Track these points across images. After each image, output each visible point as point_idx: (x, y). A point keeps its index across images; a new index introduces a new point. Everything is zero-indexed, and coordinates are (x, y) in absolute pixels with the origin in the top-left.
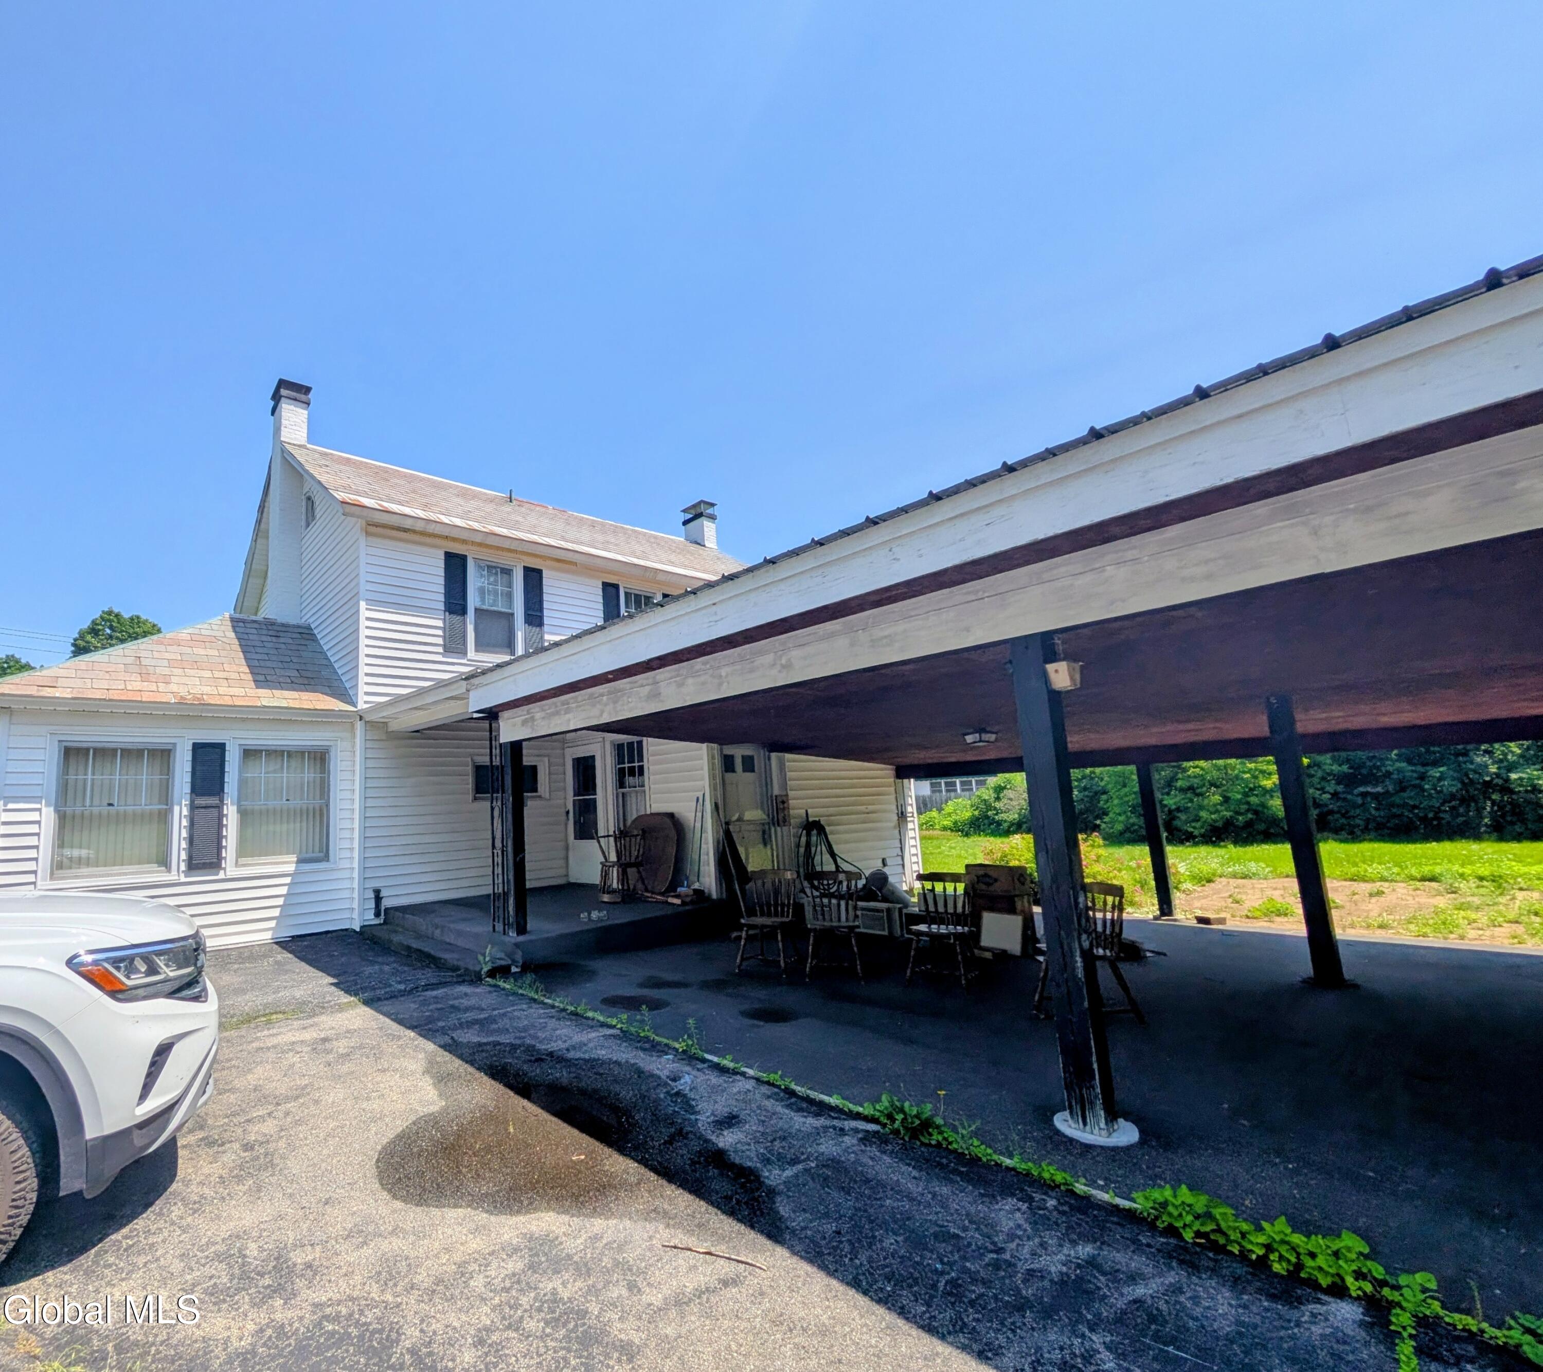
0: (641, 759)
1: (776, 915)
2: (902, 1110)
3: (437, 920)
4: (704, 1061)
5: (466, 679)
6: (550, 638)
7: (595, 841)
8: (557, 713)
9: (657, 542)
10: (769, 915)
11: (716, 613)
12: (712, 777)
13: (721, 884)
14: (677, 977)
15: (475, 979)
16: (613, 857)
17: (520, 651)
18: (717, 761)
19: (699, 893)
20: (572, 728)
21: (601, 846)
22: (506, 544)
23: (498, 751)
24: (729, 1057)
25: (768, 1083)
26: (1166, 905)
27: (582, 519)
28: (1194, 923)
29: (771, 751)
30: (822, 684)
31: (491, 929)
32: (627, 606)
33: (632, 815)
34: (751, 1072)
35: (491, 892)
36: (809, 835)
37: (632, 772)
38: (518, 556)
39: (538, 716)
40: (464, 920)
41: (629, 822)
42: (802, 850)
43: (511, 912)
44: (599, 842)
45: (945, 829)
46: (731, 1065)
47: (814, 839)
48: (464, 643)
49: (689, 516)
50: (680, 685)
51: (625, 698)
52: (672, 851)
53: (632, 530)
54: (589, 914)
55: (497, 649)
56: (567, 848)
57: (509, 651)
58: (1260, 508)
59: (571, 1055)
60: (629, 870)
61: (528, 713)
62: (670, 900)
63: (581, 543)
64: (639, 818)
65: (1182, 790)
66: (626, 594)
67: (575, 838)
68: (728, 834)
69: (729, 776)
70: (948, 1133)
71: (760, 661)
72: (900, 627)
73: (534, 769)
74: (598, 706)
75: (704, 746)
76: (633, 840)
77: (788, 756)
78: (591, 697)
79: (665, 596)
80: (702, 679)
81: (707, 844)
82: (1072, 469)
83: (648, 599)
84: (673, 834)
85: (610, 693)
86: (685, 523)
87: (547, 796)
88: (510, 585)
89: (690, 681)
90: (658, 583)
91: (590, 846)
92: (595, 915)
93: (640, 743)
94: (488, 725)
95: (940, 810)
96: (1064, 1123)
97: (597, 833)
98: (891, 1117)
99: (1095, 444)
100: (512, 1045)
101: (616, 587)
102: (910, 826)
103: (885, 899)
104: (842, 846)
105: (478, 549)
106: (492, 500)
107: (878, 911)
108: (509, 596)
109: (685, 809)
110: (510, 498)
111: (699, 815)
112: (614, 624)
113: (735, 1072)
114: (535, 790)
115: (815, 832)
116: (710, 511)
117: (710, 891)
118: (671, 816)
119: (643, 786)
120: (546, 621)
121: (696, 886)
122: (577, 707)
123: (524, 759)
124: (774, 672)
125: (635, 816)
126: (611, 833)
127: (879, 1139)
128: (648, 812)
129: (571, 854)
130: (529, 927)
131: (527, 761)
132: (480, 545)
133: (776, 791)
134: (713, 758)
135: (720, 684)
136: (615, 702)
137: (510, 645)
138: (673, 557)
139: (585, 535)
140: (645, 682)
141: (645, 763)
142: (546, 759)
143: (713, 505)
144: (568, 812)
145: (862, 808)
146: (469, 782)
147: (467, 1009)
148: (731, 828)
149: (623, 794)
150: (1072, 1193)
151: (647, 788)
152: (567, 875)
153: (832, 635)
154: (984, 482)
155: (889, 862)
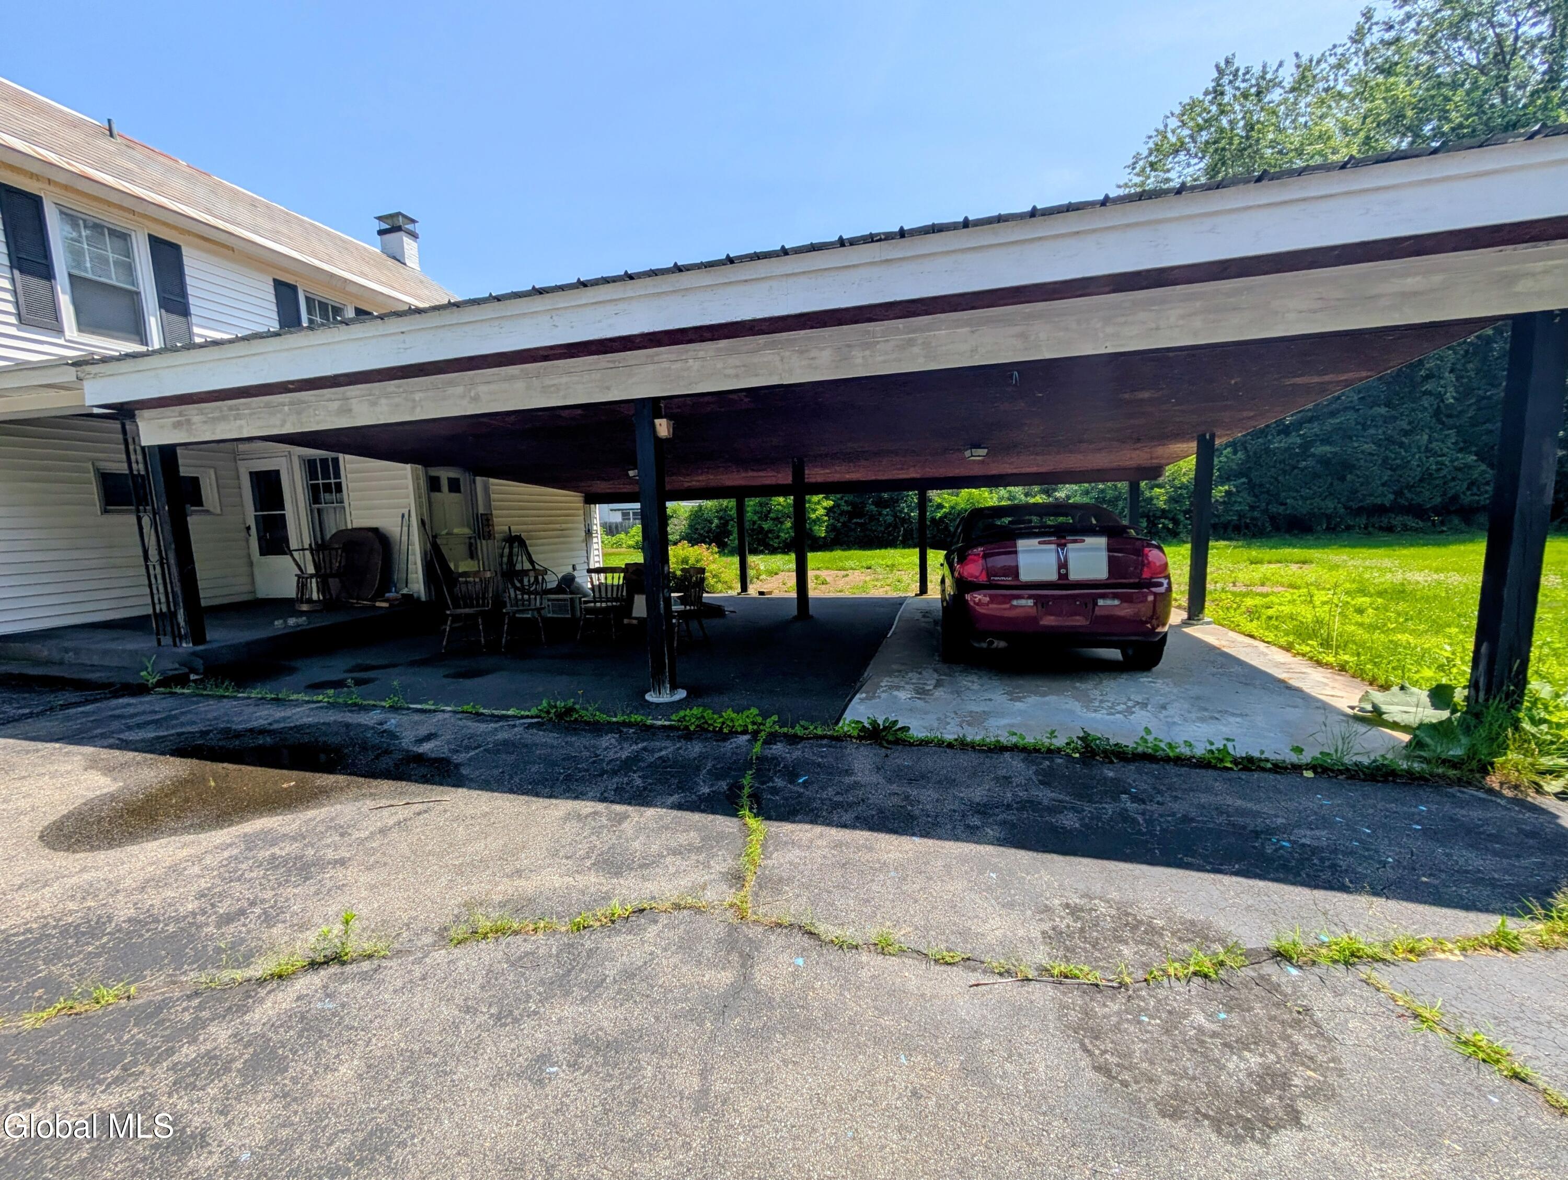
0: (337, 475)
1: (478, 606)
2: (555, 707)
3: (67, 644)
4: (409, 709)
5: (73, 364)
6: (201, 333)
7: (288, 557)
8: (224, 418)
9: (345, 247)
10: (472, 606)
11: (404, 342)
12: (418, 497)
13: (430, 589)
14: (386, 662)
15: (141, 689)
16: (311, 570)
17: (156, 342)
18: (422, 482)
19: (408, 597)
20: (245, 435)
21: (294, 560)
22: (114, 198)
23: (140, 458)
24: (431, 702)
25: (463, 712)
26: (744, 588)
27: (236, 193)
28: (757, 595)
29: (475, 475)
30: (513, 418)
31: (155, 644)
32: (309, 312)
33: (331, 530)
34: (449, 709)
35: (151, 611)
36: (511, 548)
37: (327, 489)
38: (135, 218)
39: (196, 419)
40: (113, 640)
41: (328, 536)
42: (505, 559)
43: (182, 624)
44: (292, 555)
45: (629, 547)
46: (433, 707)
47: (515, 550)
48: (57, 318)
49: (385, 226)
50: (374, 404)
51: (311, 410)
52: (378, 561)
53: (311, 224)
54: (285, 622)
55: (120, 334)
56: (251, 564)
57: (138, 338)
58: (762, 339)
59: (275, 726)
60: (331, 580)
61: (181, 415)
62: (378, 604)
63: (238, 225)
64: (340, 533)
65: (773, 519)
66: (308, 299)
67: (262, 554)
68: (436, 547)
69: (436, 495)
70: (583, 713)
71: (451, 391)
72: (565, 379)
73: (195, 481)
74: (279, 415)
75: (408, 466)
76: (334, 552)
77: (492, 480)
78: (267, 405)
79: (360, 312)
80: (397, 400)
81: (414, 554)
82: (665, 288)
83: (337, 311)
84: (377, 546)
85: (291, 403)
86: (381, 233)
87: (218, 511)
88: (128, 253)
89: (383, 401)
90: (350, 294)
91: (284, 561)
92: (292, 621)
93: (336, 461)
94: (119, 426)
95: (627, 533)
96: (651, 697)
97: (288, 547)
98: (548, 712)
99: (678, 274)
100: (201, 732)
101: (293, 289)
102: (595, 540)
103: (572, 593)
104: (541, 556)
105: (63, 192)
106: (74, 124)
107: (565, 600)
108: (129, 269)
109: (389, 522)
110: (110, 130)
111: (405, 529)
112: (291, 333)
113: (435, 711)
114: (199, 503)
115: (516, 544)
116: (410, 227)
117: (419, 592)
118: (375, 530)
119: (342, 502)
120: (193, 310)
121: (405, 591)
122: (251, 414)
123: (181, 469)
124: (465, 402)
125: (334, 531)
126: (307, 546)
127: (539, 726)
128: (349, 527)
129: (257, 571)
130: (208, 638)
131: (184, 471)
132: (66, 187)
133: (481, 510)
134: (418, 478)
135: (414, 408)
136: (299, 413)
137: (138, 332)
138: (366, 269)
139: (244, 214)
140: (333, 397)
141: (343, 480)
142: (212, 472)
143: (413, 221)
144: (248, 528)
145: (557, 526)
146: (94, 492)
147: (132, 716)
148: (439, 541)
149: (319, 510)
150: (645, 725)
151: (346, 504)
152: (254, 592)
153: (513, 378)
154: (614, 281)
155: (578, 567)
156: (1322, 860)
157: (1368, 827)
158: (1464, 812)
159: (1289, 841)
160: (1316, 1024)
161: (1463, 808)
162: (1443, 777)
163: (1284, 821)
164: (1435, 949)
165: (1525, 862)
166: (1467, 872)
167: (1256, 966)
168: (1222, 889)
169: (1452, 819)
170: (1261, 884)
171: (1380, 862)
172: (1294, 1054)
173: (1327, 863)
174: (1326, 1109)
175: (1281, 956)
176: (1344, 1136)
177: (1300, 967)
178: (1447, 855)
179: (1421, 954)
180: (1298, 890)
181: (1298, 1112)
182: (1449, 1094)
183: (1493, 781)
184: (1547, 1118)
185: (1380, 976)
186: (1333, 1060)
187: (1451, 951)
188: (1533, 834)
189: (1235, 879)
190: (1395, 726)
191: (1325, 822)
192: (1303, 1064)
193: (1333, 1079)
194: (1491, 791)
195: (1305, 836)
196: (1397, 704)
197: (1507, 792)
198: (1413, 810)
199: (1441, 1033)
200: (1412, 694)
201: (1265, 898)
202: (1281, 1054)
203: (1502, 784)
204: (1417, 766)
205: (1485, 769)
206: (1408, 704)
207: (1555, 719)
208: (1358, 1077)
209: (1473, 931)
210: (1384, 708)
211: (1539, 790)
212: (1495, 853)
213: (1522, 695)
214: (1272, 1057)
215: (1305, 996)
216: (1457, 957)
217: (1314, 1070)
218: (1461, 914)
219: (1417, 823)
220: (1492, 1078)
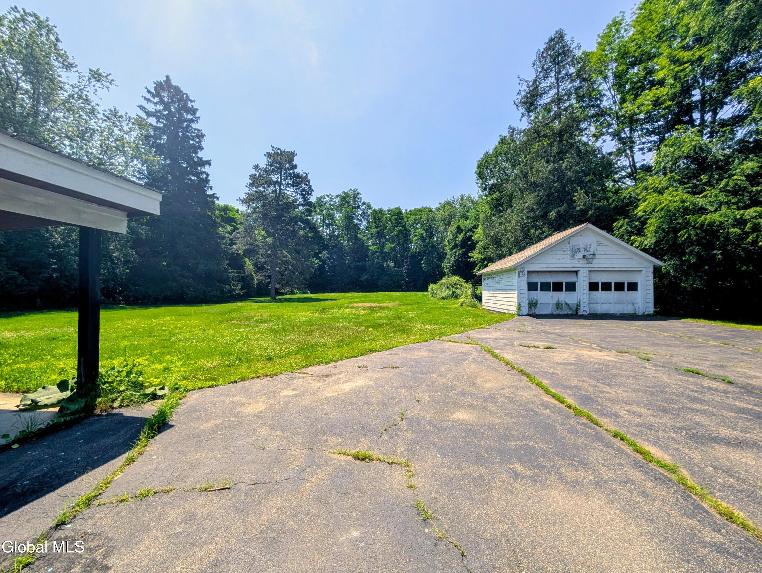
156: (50, 477)
157: (62, 452)
158: (94, 427)
159: (27, 480)
160: (91, 534)
161: (93, 426)
162: (80, 417)
163: (17, 473)
164: (113, 478)
165: (122, 432)
166: (108, 446)
167: (51, 539)
168: (6, 524)
169: (92, 432)
170: (26, 507)
171: (75, 462)
172: (91, 551)
173: (53, 477)
174: (114, 554)
175: (60, 525)
176: (125, 555)
177: (71, 522)
178: (98, 444)
179: (111, 481)
180: (48, 496)
181: (106, 565)
182: (143, 513)
183: (98, 411)
184: (166, 496)
185: (103, 499)
186: (106, 538)
187: (119, 475)
188: (119, 423)
189: (9, 515)
190: (46, 406)
191: (40, 462)
192: (96, 551)
193: (110, 544)
194: (99, 415)
195: (35, 473)
196: (43, 396)
197: (104, 414)
198: (76, 436)
199: (131, 500)
200: (49, 389)
201: (34, 510)
202: (86, 556)
203: (101, 411)
204: (68, 418)
205: (94, 407)
206: (49, 394)
207: (110, 380)
208: (117, 535)
209: (120, 464)
210: (38, 400)
211: (113, 408)
212: (112, 435)
213: (98, 374)
214: (83, 561)
215: (80, 530)
216: (121, 475)
217: (102, 548)
218: (113, 461)
219: (80, 440)
220: (150, 499)
